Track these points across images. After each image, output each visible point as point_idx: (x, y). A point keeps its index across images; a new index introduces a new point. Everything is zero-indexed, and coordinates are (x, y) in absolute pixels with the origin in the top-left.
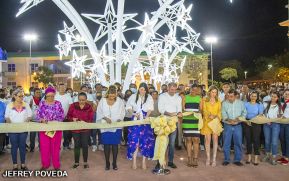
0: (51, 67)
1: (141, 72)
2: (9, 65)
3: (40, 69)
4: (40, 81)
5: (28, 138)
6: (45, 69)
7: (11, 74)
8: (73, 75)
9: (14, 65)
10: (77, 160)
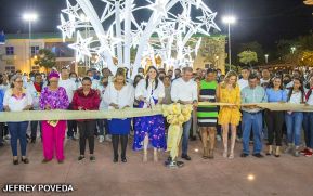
0: (54, 50)
1: (152, 56)
2: (7, 48)
3: (41, 52)
4: (41, 65)
5: (29, 128)
6: (47, 52)
7: (9, 57)
8: (78, 58)
9: (12, 48)
10: (82, 152)
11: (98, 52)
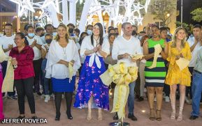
11: (42, 7)
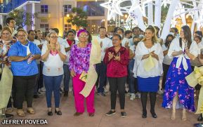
0: (85, 9)
2: (42, 7)
3: (73, 11)
4: (73, 24)
6: (79, 11)
7: (44, 15)
9: (46, 6)
